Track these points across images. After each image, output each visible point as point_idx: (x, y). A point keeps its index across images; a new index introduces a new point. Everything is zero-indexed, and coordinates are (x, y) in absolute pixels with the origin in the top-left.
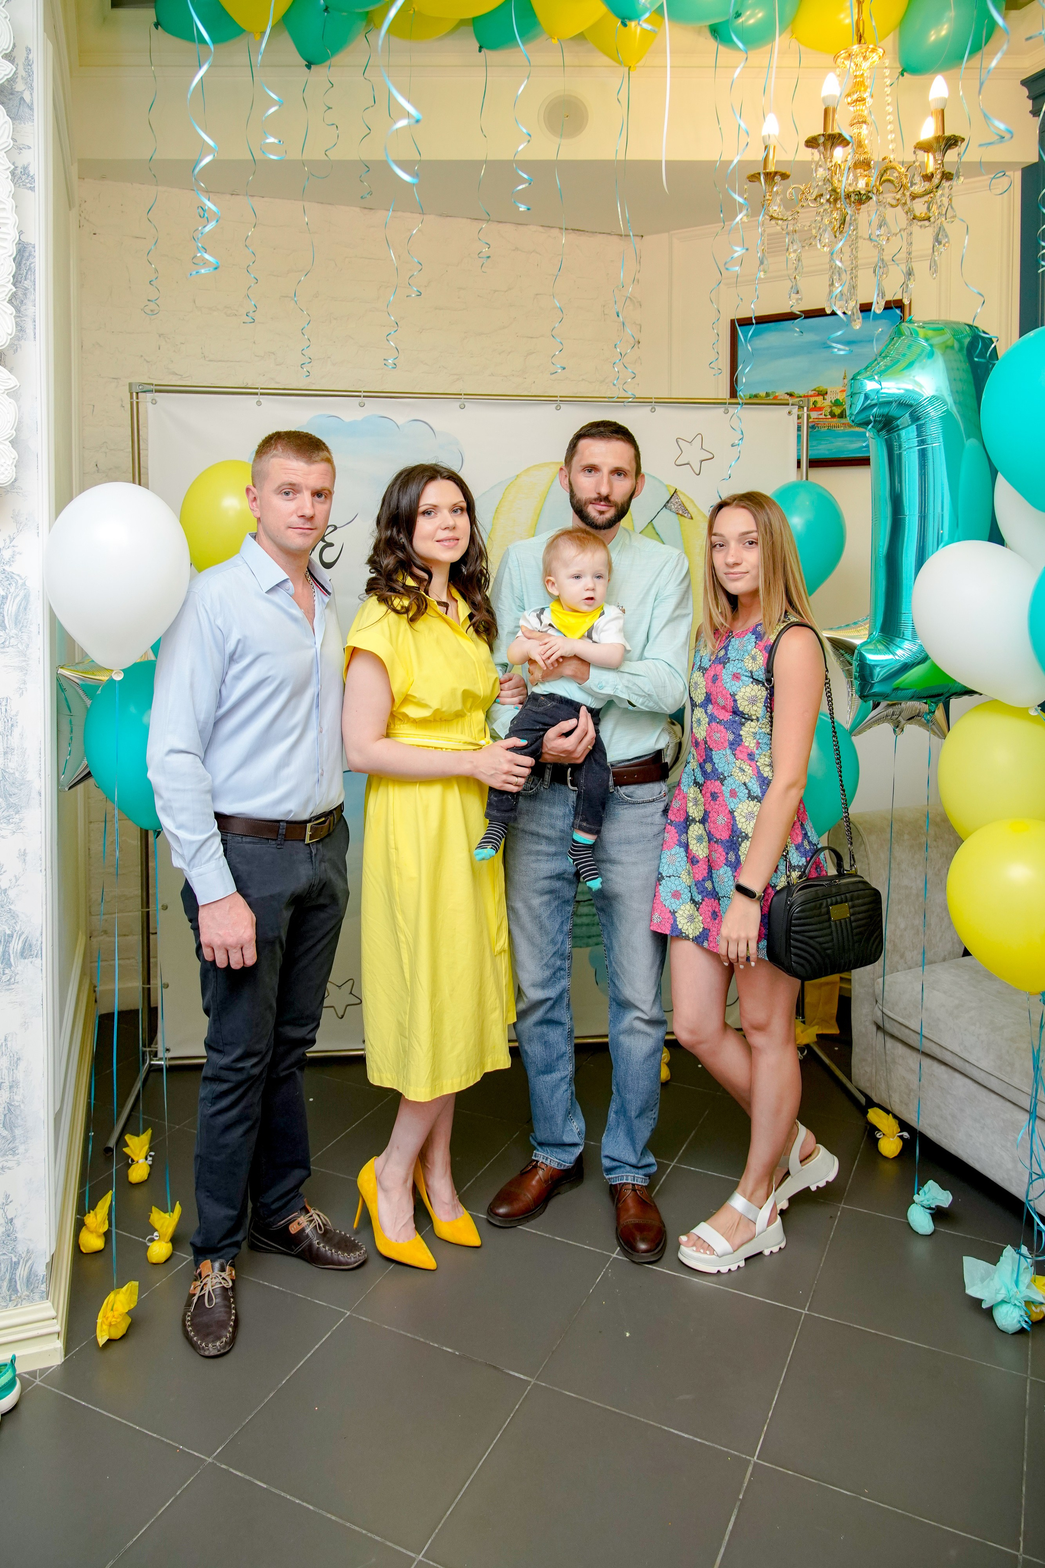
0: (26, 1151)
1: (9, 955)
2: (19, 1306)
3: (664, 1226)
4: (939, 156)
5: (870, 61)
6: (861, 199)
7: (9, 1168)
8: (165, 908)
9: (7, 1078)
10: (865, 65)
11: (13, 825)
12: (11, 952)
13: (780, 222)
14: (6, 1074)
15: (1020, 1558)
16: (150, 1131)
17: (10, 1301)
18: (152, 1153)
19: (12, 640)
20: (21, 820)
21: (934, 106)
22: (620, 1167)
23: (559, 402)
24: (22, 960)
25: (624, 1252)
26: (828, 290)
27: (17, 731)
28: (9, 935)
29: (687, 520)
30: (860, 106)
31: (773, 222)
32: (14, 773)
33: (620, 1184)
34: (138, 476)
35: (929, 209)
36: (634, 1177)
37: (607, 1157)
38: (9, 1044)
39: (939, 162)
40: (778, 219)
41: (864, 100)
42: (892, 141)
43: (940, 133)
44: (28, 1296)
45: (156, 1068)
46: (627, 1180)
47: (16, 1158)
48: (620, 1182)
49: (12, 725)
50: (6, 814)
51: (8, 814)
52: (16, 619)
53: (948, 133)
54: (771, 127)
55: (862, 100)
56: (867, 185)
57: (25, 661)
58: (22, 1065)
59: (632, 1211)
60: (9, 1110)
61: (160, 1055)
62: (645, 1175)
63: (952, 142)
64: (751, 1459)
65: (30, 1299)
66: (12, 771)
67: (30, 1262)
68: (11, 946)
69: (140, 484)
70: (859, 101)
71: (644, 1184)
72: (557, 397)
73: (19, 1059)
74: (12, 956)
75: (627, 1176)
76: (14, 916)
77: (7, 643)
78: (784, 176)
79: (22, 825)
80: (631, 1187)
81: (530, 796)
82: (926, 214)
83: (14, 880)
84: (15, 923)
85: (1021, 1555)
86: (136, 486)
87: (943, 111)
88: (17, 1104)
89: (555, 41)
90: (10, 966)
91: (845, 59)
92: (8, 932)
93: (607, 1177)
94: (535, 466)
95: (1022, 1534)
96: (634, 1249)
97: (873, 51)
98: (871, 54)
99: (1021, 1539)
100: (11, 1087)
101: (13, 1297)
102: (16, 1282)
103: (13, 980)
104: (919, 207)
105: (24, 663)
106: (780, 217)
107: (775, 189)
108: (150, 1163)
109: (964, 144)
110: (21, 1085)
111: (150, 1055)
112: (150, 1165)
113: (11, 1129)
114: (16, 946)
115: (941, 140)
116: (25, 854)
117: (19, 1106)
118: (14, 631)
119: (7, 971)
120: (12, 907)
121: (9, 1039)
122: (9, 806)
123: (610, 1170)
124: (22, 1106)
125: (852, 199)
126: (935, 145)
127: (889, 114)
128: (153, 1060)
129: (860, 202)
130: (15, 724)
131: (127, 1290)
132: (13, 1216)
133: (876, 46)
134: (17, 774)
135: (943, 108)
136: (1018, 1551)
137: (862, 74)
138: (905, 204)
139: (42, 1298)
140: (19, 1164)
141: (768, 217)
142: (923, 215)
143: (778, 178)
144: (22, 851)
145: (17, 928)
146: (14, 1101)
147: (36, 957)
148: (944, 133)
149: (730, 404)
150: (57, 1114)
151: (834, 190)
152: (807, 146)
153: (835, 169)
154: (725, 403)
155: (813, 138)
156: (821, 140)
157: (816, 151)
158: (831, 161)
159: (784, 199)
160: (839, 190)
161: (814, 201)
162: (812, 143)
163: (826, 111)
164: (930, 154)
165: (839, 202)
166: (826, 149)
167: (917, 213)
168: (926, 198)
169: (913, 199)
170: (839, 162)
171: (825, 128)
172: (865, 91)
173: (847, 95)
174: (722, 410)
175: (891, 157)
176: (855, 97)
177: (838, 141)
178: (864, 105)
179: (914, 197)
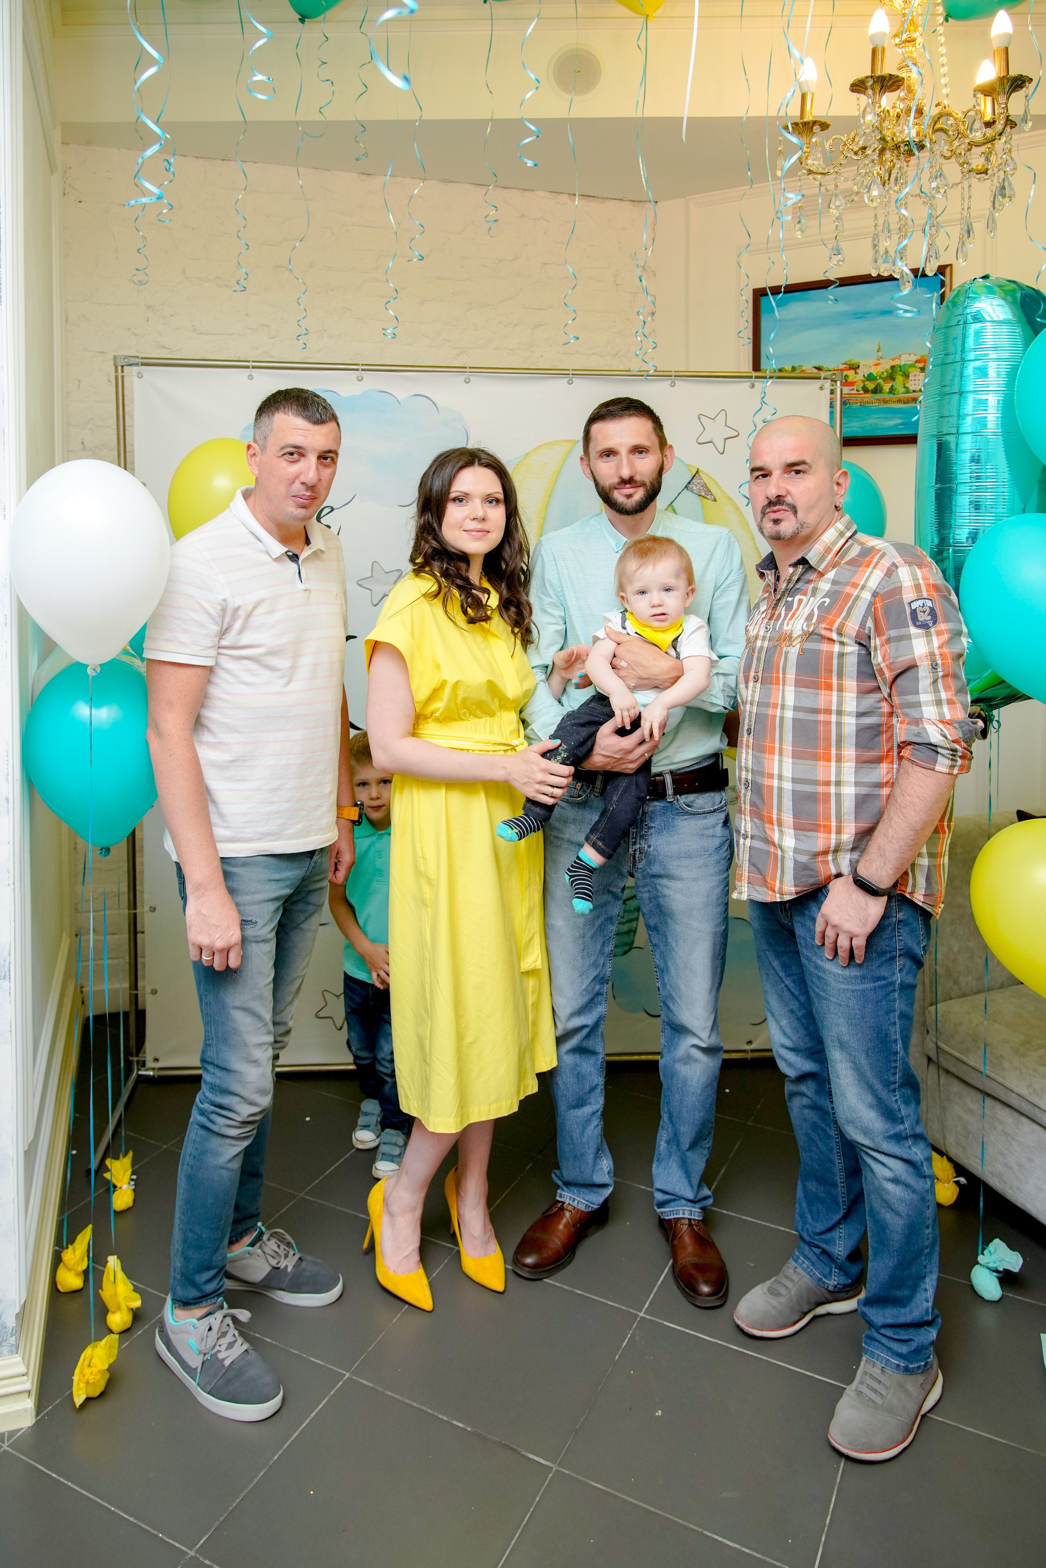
4: (1002, 100)
6: (913, 149)
8: (153, 909)
13: (819, 177)
21: (997, 44)
23: (570, 376)
26: (874, 252)
29: (710, 502)
30: (910, 47)
31: (811, 177)
34: (123, 460)
35: (987, 160)
39: (1003, 106)
40: (818, 173)
41: (914, 40)
42: (946, 85)
43: (1003, 74)
53: (1012, 74)
54: (809, 73)
55: (910, 40)
56: (919, 134)
63: (1017, 84)
69: (125, 468)
70: (909, 42)
72: (568, 370)
78: (824, 126)
82: (983, 166)
86: (121, 470)
87: (1007, 49)
104: (976, 159)
106: (820, 170)
107: (814, 140)
109: (1031, 85)
115: (1005, 81)
125: (901, 150)
126: (998, 88)
127: (942, 55)
129: (909, 153)
131: (106, 1344)
135: (1006, 45)
137: (912, 13)
138: (960, 154)
139: (10, 1352)
141: (805, 171)
142: (980, 168)
143: (816, 128)
147: (4, 978)
148: (1008, 74)
149: (757, 377)
150: (30, 1145)
151: (883, 139)
152: (852, 91)
153: (884, 116)
154: (751, 377)
155: (860, 81)
156: (870, 83)
157: (862, 95)
158: (880, 106)
159: (823, 152)
160: (888, 139)
161: (856, 153)
162: (858, 87)
163: (874, 51)
164: (989, 99)
165: (888, 152)
166: (874, 94)
167: (974, 166)
168: (983, 149)
169: (969, 150)
170: (887, 108)
171: (873, 70)
172: (915, 31)
173: (895, 36)
174: (748, 384)
175: (945, 103)
176: (904, 37)
177: (889, 83)
178: (914, 45)
179: (972, 146)
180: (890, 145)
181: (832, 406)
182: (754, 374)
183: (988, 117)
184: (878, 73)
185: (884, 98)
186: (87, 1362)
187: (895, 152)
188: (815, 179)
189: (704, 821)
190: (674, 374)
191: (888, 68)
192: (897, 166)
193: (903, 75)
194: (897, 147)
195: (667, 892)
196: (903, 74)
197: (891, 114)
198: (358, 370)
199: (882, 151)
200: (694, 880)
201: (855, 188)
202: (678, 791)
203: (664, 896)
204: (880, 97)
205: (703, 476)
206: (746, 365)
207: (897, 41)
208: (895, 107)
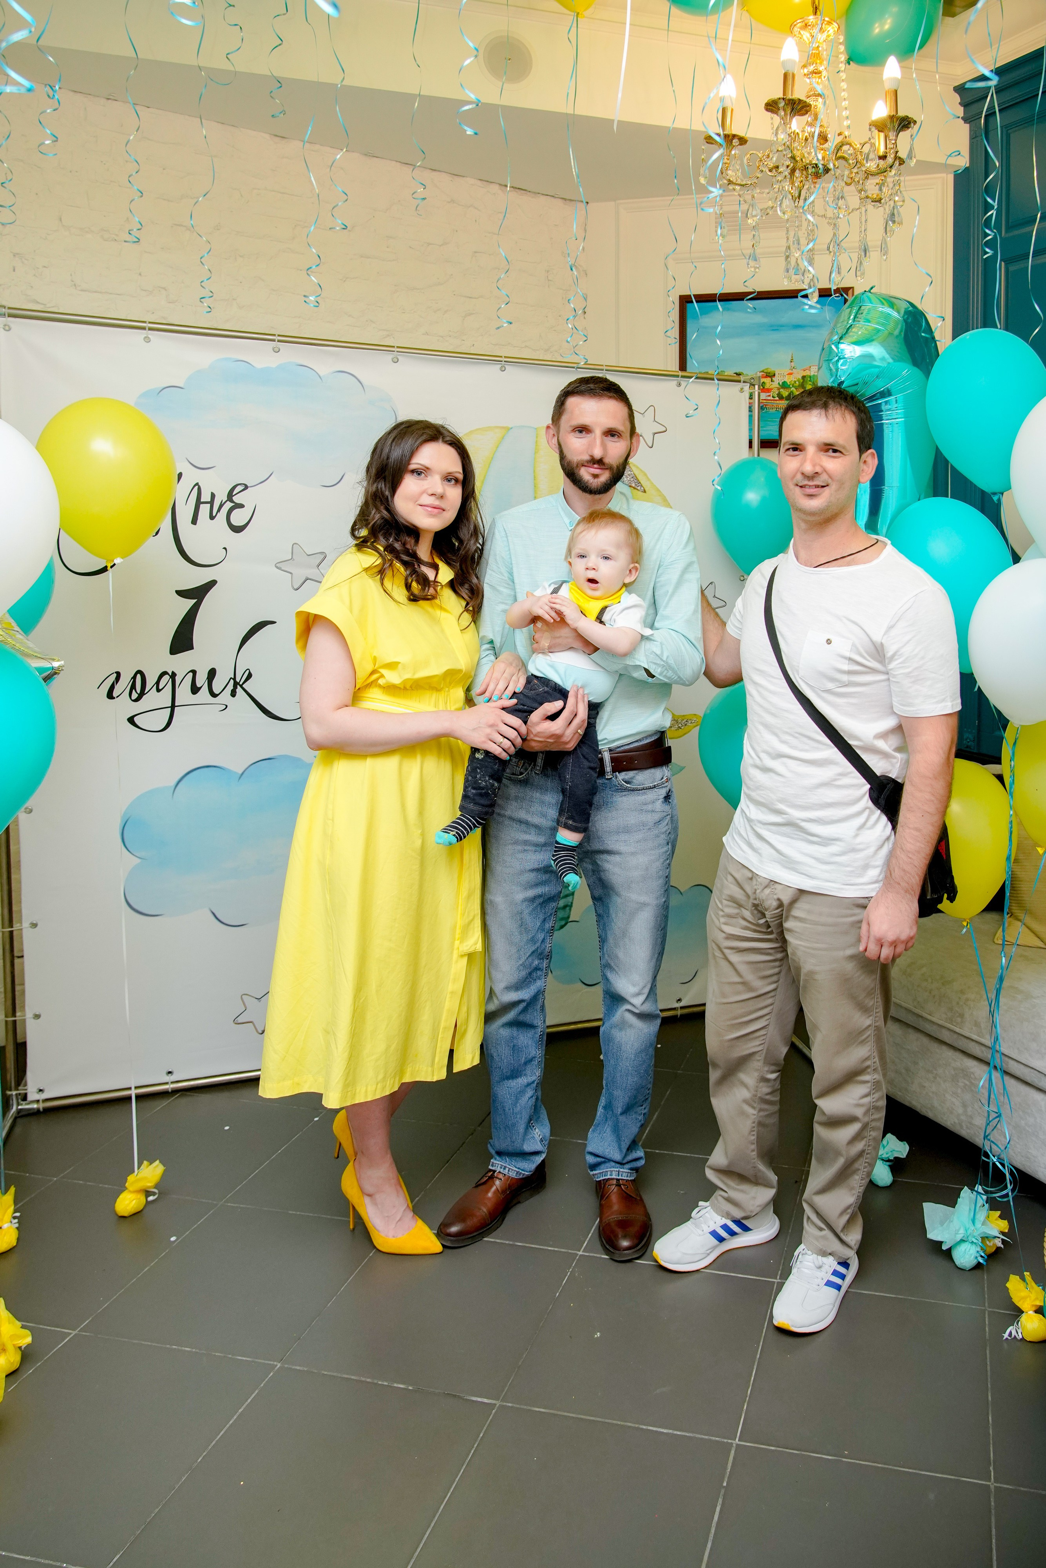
3: (650, 1220)
4: (892, 135)
5: (825, 34)
6: (819, 172)
8: (35, 925)
10: (821, 37)
13: (738, 188)
15: (992, 1487)
16: (12, 1190)
18: (18, 1214)
21: (888, 86)
22: (604, 1162)
23: (503, 363)
25: (607, 1252)
26: (785, 262)
29: (640, 493)
30: (815, 80)
31: (731, 187)
33: (603, 1180)
35: (881, 190)
36: (619, 1172)
37: (591, 1153)
39: (893, 142)
40: (737, 184)
41: (820, 73)
42: (847, 118)
43: (893, 113)
45: (26, 1113)
46: (611, 1175)
48: (604, 1178)
53: (901, 114)
54: (729, 89)
55: (817, 72)
56: (823, 158)
59: (616, 1207)
61: (30, 1098)
62: (631, 1169)
63: (905, 123)
64: (733, 1442)
70: (815, 73)
71: (629, 1179)
72: (501, 357)
75: (611, 1171)
78: (743, 141)
80: (615, 1182)
81: (520, 781)
82: (877, 195)
85: (992, 1484)
87: (896, 91)
91: (801, 28)
93: (592, 1173)
94: (477, 430)
95: (992, 1464)
96: (616, 1247)
97: (829, 23)
98: (827, 26)
99: (991, 1468)
104: (871, 186)
106: (739, 182)
107: (734, 153)
108: (17, 1225)
109: (916, 127)
111: (17, 1099)
112: (17, 1228)
115: (895, 120)
123: (593, 1167)
125: (810, 171)
126: (889, 125)
127: (844, 90)
128: (22, 1105)
129: (817, 175)
133: (831, 20)
135: (896, 88)
136: (990, 1480)
137: (818, 47)
138: (859, 182)
141: (725, 182)
142: (875, 196)
143: (736, 142)
148: (897, 113)
149: (683, 377)
151: (793, 158)
152: (767, 110)
153: (793, 137)
154: (678, 376)
155: (773, 101)
156: (782, 104)
157: (775, 115)
158: (790, 128)
159: (742, 165)
160: (798, 159)
161: (770, 171)
162: (772, 106)
163: (786, 76)
164: (883, 135)
165: (797, 171)
166: (786, 114)
167: (869, 194)
168: (877, 178)
169: (867, 178)
170: (797, 131)
171: (784, 95)
172: (821, 64)
173: (804, 66)
174: (675, 383)
175: (847, 133)
176: (811, 68)
177: (798, 107)
178: (820, 78)
179: (868, 174)
180: (799, 165)
181: (750, 410)
182: (680, 373)
183: (882, 151)
184: (789, 97)
185: (794, 120)
187: (804, 172)
188: (734, 189)
189: (643, 797)
191: (799, 93)
192: (806, 187)
193: (811, 103)
194: (806, 168)
196: (811, 101)
197: (800, 136)
198: (273, 340)
199: (793, 171)
201: (770, 204)
202: (614, 770)
204: (791, 119)
206: (673, 364)
207: (806, 71)
208: (803, 131)
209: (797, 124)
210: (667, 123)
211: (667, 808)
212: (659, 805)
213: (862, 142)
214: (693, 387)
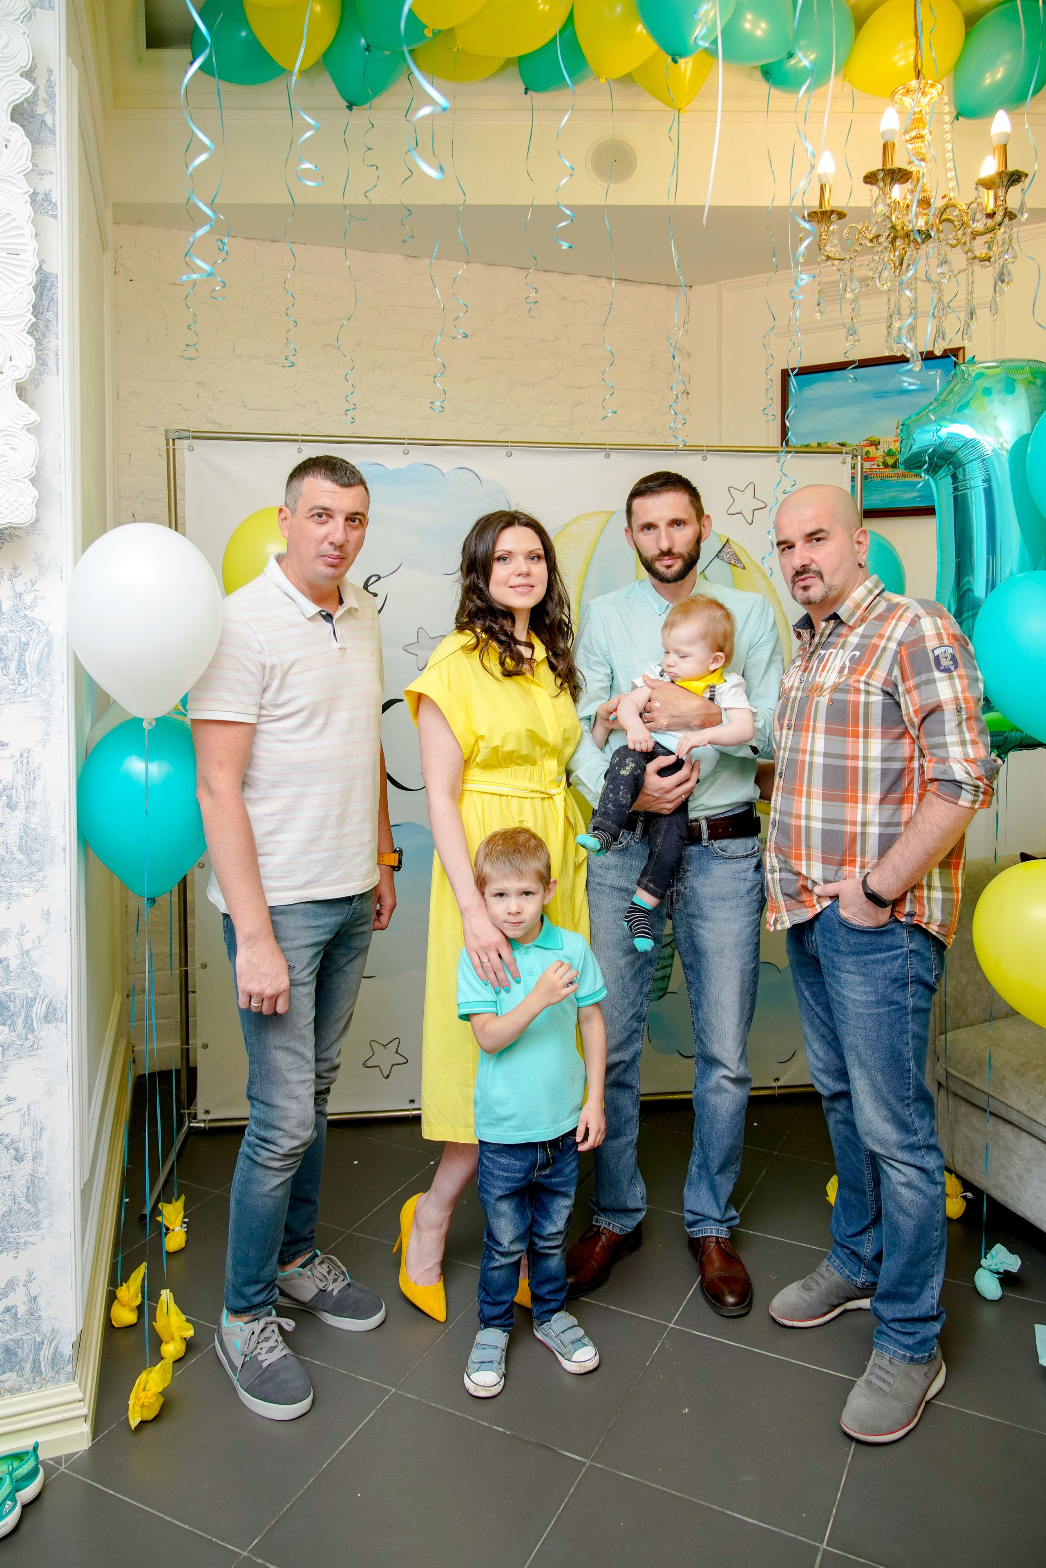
0: (51, 1225)
1: (32, 1020)
2: (43, 1388)
4: (1000, 194)
5: (929, 96)
6: (920, 239)
7: (32, 1244)
8: (204, 966)
9: (30, 1149)
10: (924, 101)
11: (35, 883)
12: (34, 1016)
13: (836, 262)
14: (29, 1144)
17: (34, 1383)
19: (34, 689)
20: (44, 878)
21: (996, 142)
23: (608, 450)
24: (46, 1025)
26: (886, 332)
27: (39, 785)
28: (31, 999)
29: (740, 570)
30: (919, 144)
31: (829, 263)
32: (36, 829)
34: (174, 522)
35: (989, 248)
38: (32, 1113)
39: (1001, 199)
40: (835, 259)
41: (923, 137)
42: (952, 179)
43: (1002, 170)
44: (53, 1378)
47: (40, 1233)
49: (35, 778)
50: (28, 871)
51: (30, 871)
52: (39, 666)
53: (1010, 169)
54: (827, 165)
55: (920, 137)
56: (926, 223)
57: (48, 711)
58: (46, 1135)
60: (32, 1182)
61: (199, 1117)
63: (1014, 178)
65: (55, 1381)
66: (34, 827)
67: (55, 1342)
68: (34, 1010)
69: (176, 530)
70: (918, 138)
72: (606, 444)
73: (42, 1129)
74: (35, 1020)
76: (37, 978)
77: (29, 692)
78: (841, 215)
79: (45, 883)
82: (986, 254)
83: (37, 941)
84: (38, 986)
86: (173, 531)
87: (1005, 146)
88: (41, 1176)
89: (603, 81)
90: (33, 1030)
91: (903, 94)
92: (31, 995)
97: (932, 86)
98: (929, 90)
100: (34, 1158)
101: (37, 1379)
102: (40, 1363)
103: (36, 1045)
104: (980, 247)
105: (47, 713)
106: (837, 256)
107: (831, 228)
109: (1028, 180)
110: (45, 1156)
111: (189, 1117)
113: (35, 1203)
114: (39, 1010)
115: (1003, 177)
116: (48, 913)
117: (43, 1178)
118: (36, 680)
119: (30, 1037)
120: (35, 969)
121: (32, 1108)
122: (32, 863)
124: (46, 1178)
125: (911, 239)
126: (998, 182)
128: (192, 1122)
129: (919, 242)
130: (38, 777)
132: (37, 1294)
133: (934, 82)
134: (40, 830)
135: (1005, 143)
137: (921, 111)
138: (965, 243)
139: (68, 1379)
140: (43, 1239)
141: (824, 257)
142: (983, 255)
143: (834, 217)
144: (46, 910)
145: (41, 992)
146: (37, 1173)
147: (61, 1021)
148: (1006, 169)
149: (783, 452)
150: (85, 1185)
151: (894, 228)
152: (866, 182)
153: (894, 206)
154: (777, 452)
155: (872, 173)
156: (881, 175)
157: (874, 187)
158: (891, 197)
159: (841, 239)
160: (899, 228)
161: (871, 241)
162: (870, 179)
163: (885, 146)
164: (991, 192)
165: (898, 240)
166: (885, 185)
167: (977, 253)
168: (987, 237)
169: (974, 238)
170: (898, 199)
171: (884, 164)
172: (924, 128)
173: (906, 132)
174: (775, 458)
175: (952, 195)
176: (913, 134)
177: (899, 176)
178: (923, 142)
179: (975, 235)
180: (901, 233)
181: (853, 479)
182: (781, 449)
183: (991, 208)
184: (889, 167)
185: (894, 189)
186: (142, 1387)
187: (906, 240)
188: (833, 265)
189: (737, 866)
190: (705, 448)
191: (898, 162)
192: (908, 254)
194: (908, 235)
195: (701, 932)
196: (913, 169)
197: (901, 205)
198: (404, 444)
199: (894, 239)
200: (726, 920)
201: (871, 274)
202: (712, 837)
203: (698, 936)
204: (891, 189)
205: (733, 546)
206: (774, 440)
207: (907, 137)
208: (905, 198)
209: (897, 192)
210: (767, 203)
211: (758, 876)
212: (750, 874)
213: (968, 202)
214: (791, 461)
